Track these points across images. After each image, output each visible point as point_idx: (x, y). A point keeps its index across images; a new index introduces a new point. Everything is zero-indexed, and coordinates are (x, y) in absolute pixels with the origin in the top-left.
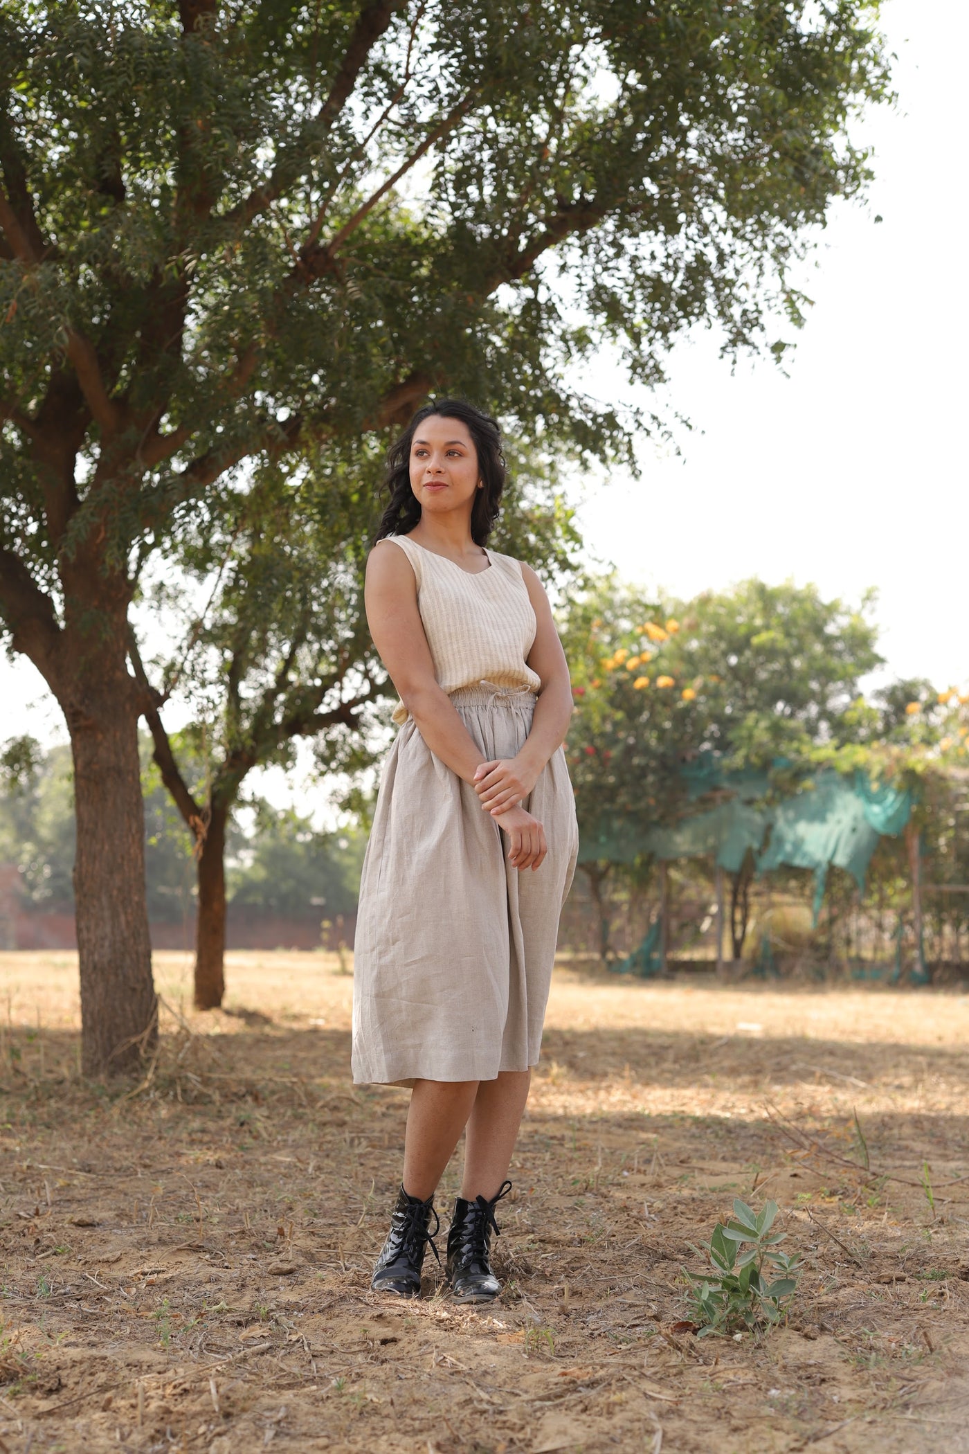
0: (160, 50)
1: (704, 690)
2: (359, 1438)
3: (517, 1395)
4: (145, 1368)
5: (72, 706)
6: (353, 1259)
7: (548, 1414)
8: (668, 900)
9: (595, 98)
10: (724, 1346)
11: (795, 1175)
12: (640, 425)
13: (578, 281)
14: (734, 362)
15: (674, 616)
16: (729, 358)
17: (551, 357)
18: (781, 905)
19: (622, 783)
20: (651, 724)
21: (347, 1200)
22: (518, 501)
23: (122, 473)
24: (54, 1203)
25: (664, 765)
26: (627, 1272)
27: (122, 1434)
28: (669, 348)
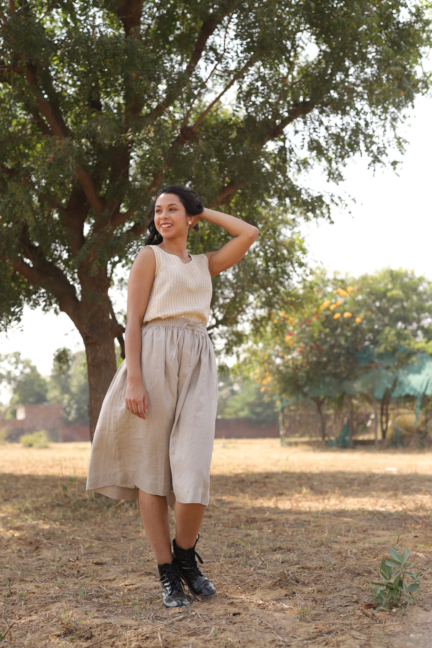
0: (116, 43)
1: (365, 318)
3: (295, 638)
4: (129, 627)
5: (85, 334)
6: (218, 577)
7: (310, 646)
8: (352, 413)
9: (307, 55)
10: (388, 614)
11: (416, 536)
12: (333, 201)
13: (303, 137)
14: (374, 170)
15: (352, 285)
16: (372, 168)
17: (292, 172)
18: (404, 414)
19: (329, 361)
20: (342, 334)
21: (214, 551)
22: (279, 236)
23: (101, 230)
24: (85, 554)
25: (348, 353)
26: (342, 581)
28: (345, 166)
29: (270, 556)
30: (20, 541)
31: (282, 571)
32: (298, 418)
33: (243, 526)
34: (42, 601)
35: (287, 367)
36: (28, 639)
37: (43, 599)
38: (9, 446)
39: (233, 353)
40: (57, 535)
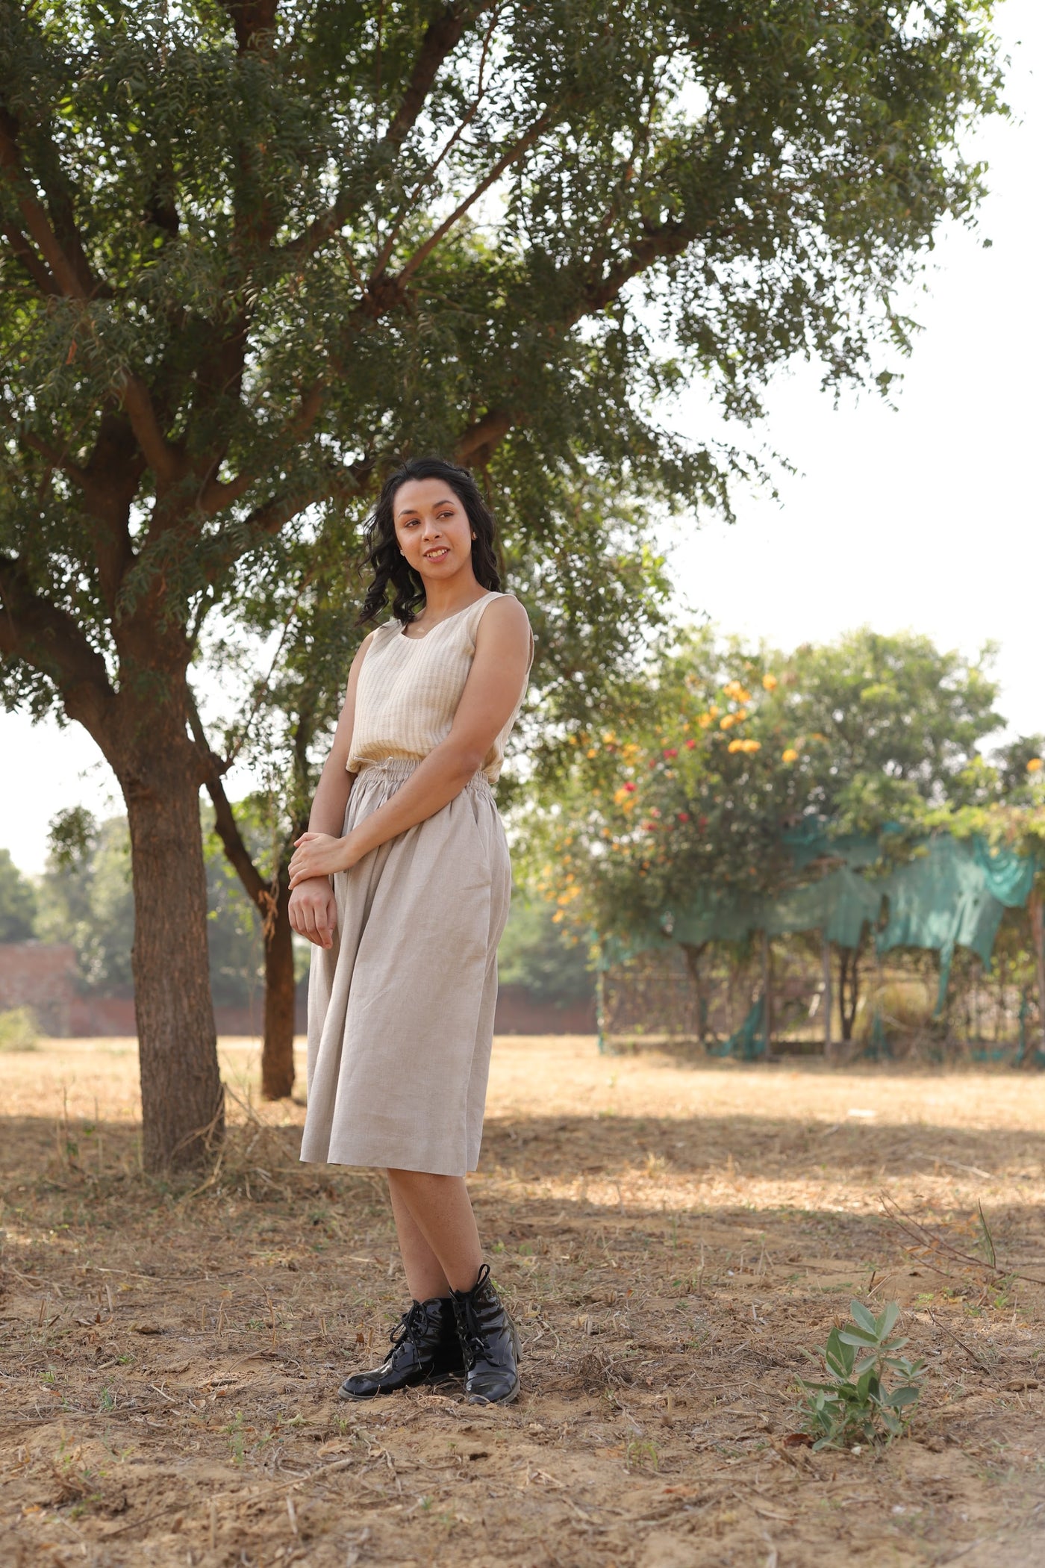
0: (215, 69)
1: (806, 749)
2: (449, 1562)
3: (618, 1514)
4: (217, 1486)
5: (128, 774)
7: (652, 1534)
8: (771, 977)
9: (682, 113)
10: (842, 1460)
11: (915, 1274)
12: (735, 465)
13: (666, 310)
14: (838, 395)
15: (775, 670)
16: (831, 390)
17: (639, 397)
18: (893, 981)
19: (720, 852)
20: (751, 787)
22: (602, 547)
23: (181, 521)
24: (116, 1309)
25: (765, 832)
26: (735, 1380)
27: (194, 1559)
28: (765, 381)
29: (565, 1319)
31: (590, 1352)
32: (641, 987)
33: (501, 1245)
34: (7, 1421)
35: (618, 865)
37: (11, 1416)
40: (49, 1262)
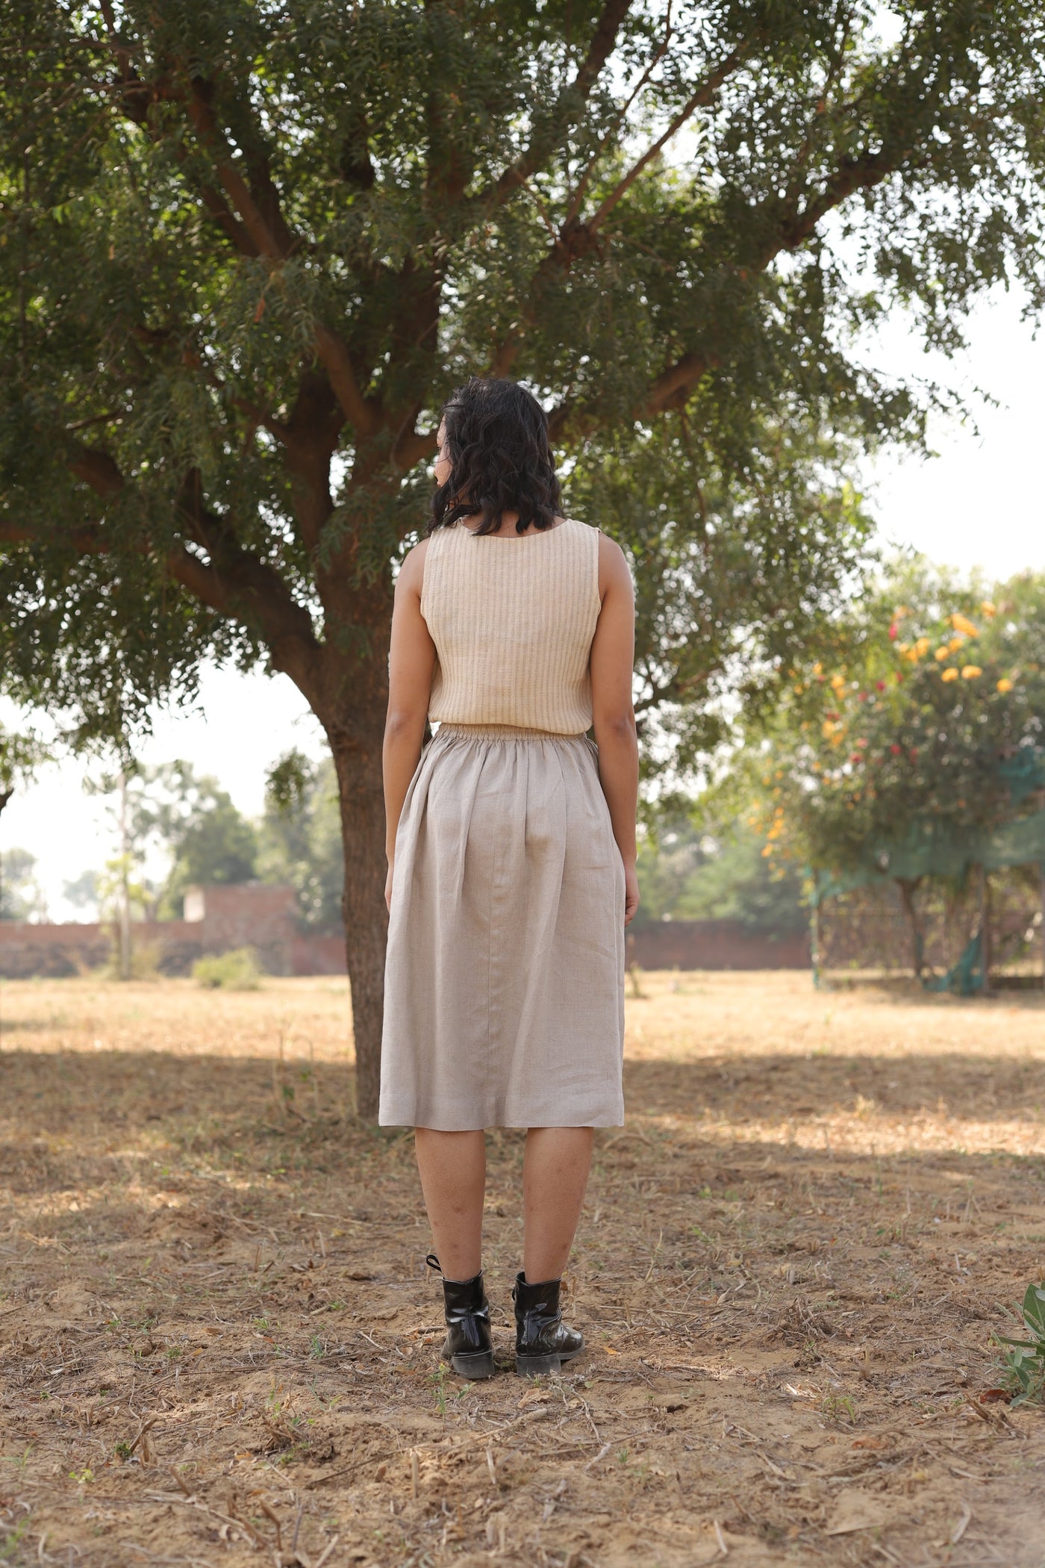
0: (404, 23)
1: (1019, 681)
2: (642, 1515)
3: (812, 1469)
4: (420, 1436)
5: (334, 726)
6: (640, 1317)
7: (845, 1491)
8: (989, 911)
9: (877, 38)
10: (1039, 1417)
12: (935, 401)
13: (864, 243)
14: (1037, 325)
15: (993, 598)
16: (1030, 321)
17: (835, 326)
19: (933, 786)
20: (965, 719)
21: (635, 1251)
22: (804, 484)
23: (375, 478)
24: (329, 1255)
25: (980, 764)
26: (935, 1333)
27: (396, 1507)
28: (966, 311)
29: (768, 1267)
30: (180, 1220)
31: (791, 1303)
32: (856, 922)
33: (708, 1190)
34: (222, 1366)
35: (830, 798)
36: (185, 1458)
37: (226, 1362)
38: (166, 983)
39: (695, 770)
40: (266, 1207)
